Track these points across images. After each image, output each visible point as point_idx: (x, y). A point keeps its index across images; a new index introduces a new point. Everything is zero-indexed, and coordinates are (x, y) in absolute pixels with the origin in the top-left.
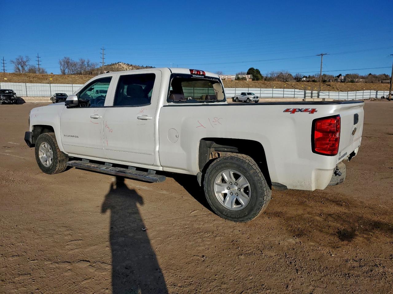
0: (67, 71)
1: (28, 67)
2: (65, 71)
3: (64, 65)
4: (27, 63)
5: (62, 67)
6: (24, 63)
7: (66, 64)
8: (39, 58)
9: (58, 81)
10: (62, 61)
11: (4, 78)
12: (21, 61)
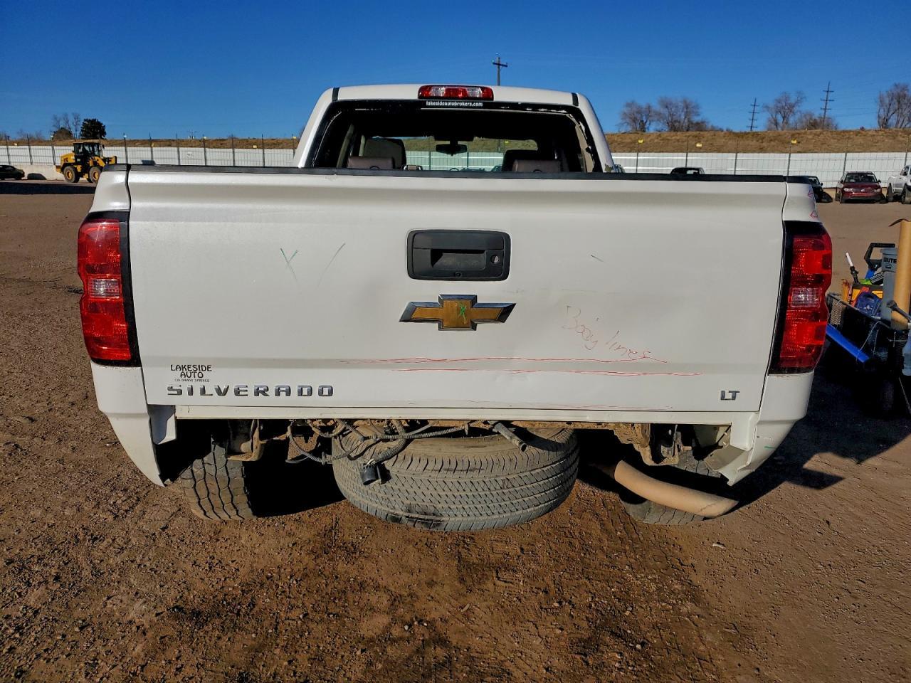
0: (893, 120)
1: (798, 116)
2: (890, 121)
3: (890, 105)
4: (796, 109)
5: (882, 110)
6: (791, 107)
7: (895, 100)
8: (830, 94)
9: (824, 146)
10: (885, 95)
11: (696, 143)
12: (784, 104)
